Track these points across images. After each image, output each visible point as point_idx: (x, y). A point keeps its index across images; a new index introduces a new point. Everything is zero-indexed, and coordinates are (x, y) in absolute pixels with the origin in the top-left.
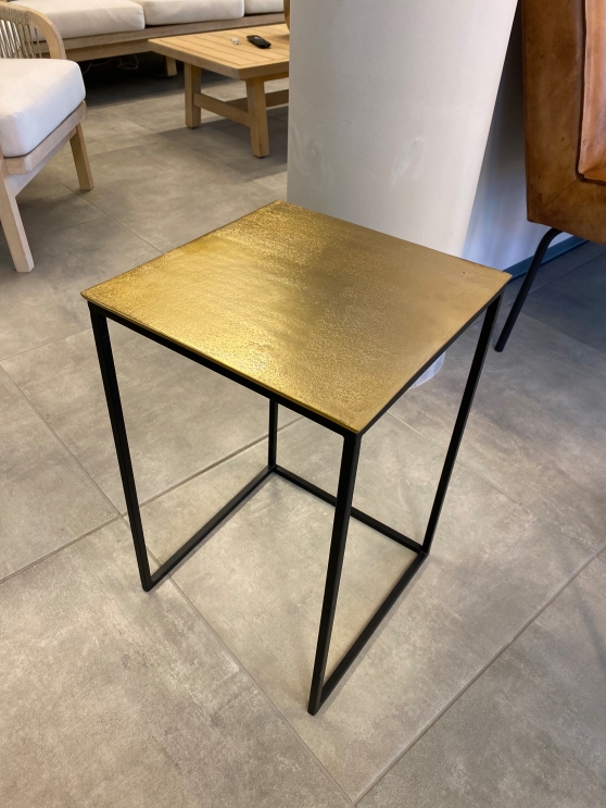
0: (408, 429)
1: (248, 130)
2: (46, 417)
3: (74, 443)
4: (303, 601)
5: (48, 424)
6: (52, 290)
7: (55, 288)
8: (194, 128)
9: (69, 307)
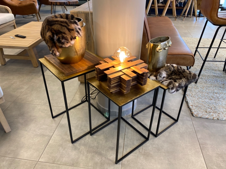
0: (145, 116)
1: (30, 61)
2: (73, 165)
3: (88, 166)
4: (169, 161)
5: (76, 166)
6: (26, 132)
7: (26, 131)
8: (5, 65)
9: (38, 134)
